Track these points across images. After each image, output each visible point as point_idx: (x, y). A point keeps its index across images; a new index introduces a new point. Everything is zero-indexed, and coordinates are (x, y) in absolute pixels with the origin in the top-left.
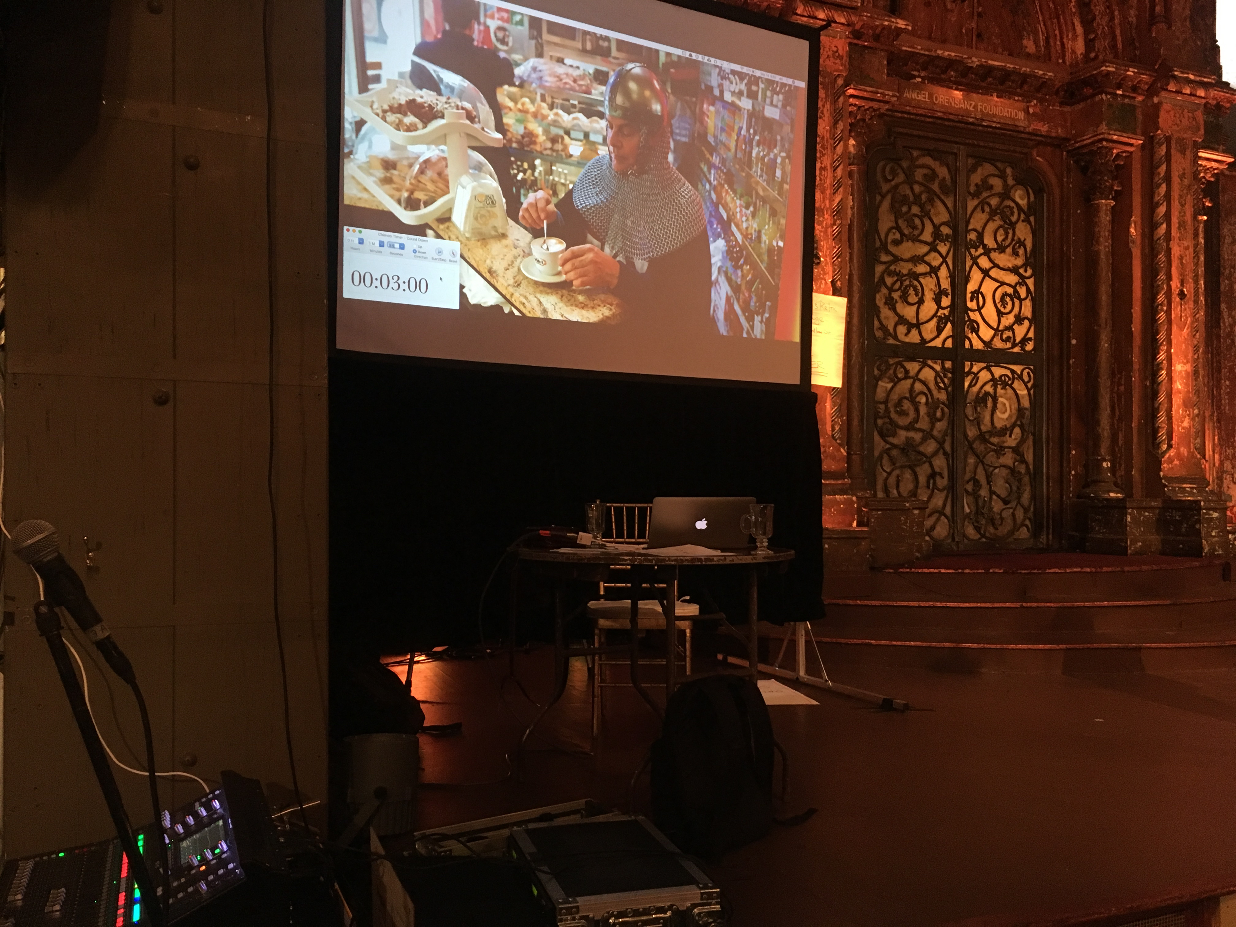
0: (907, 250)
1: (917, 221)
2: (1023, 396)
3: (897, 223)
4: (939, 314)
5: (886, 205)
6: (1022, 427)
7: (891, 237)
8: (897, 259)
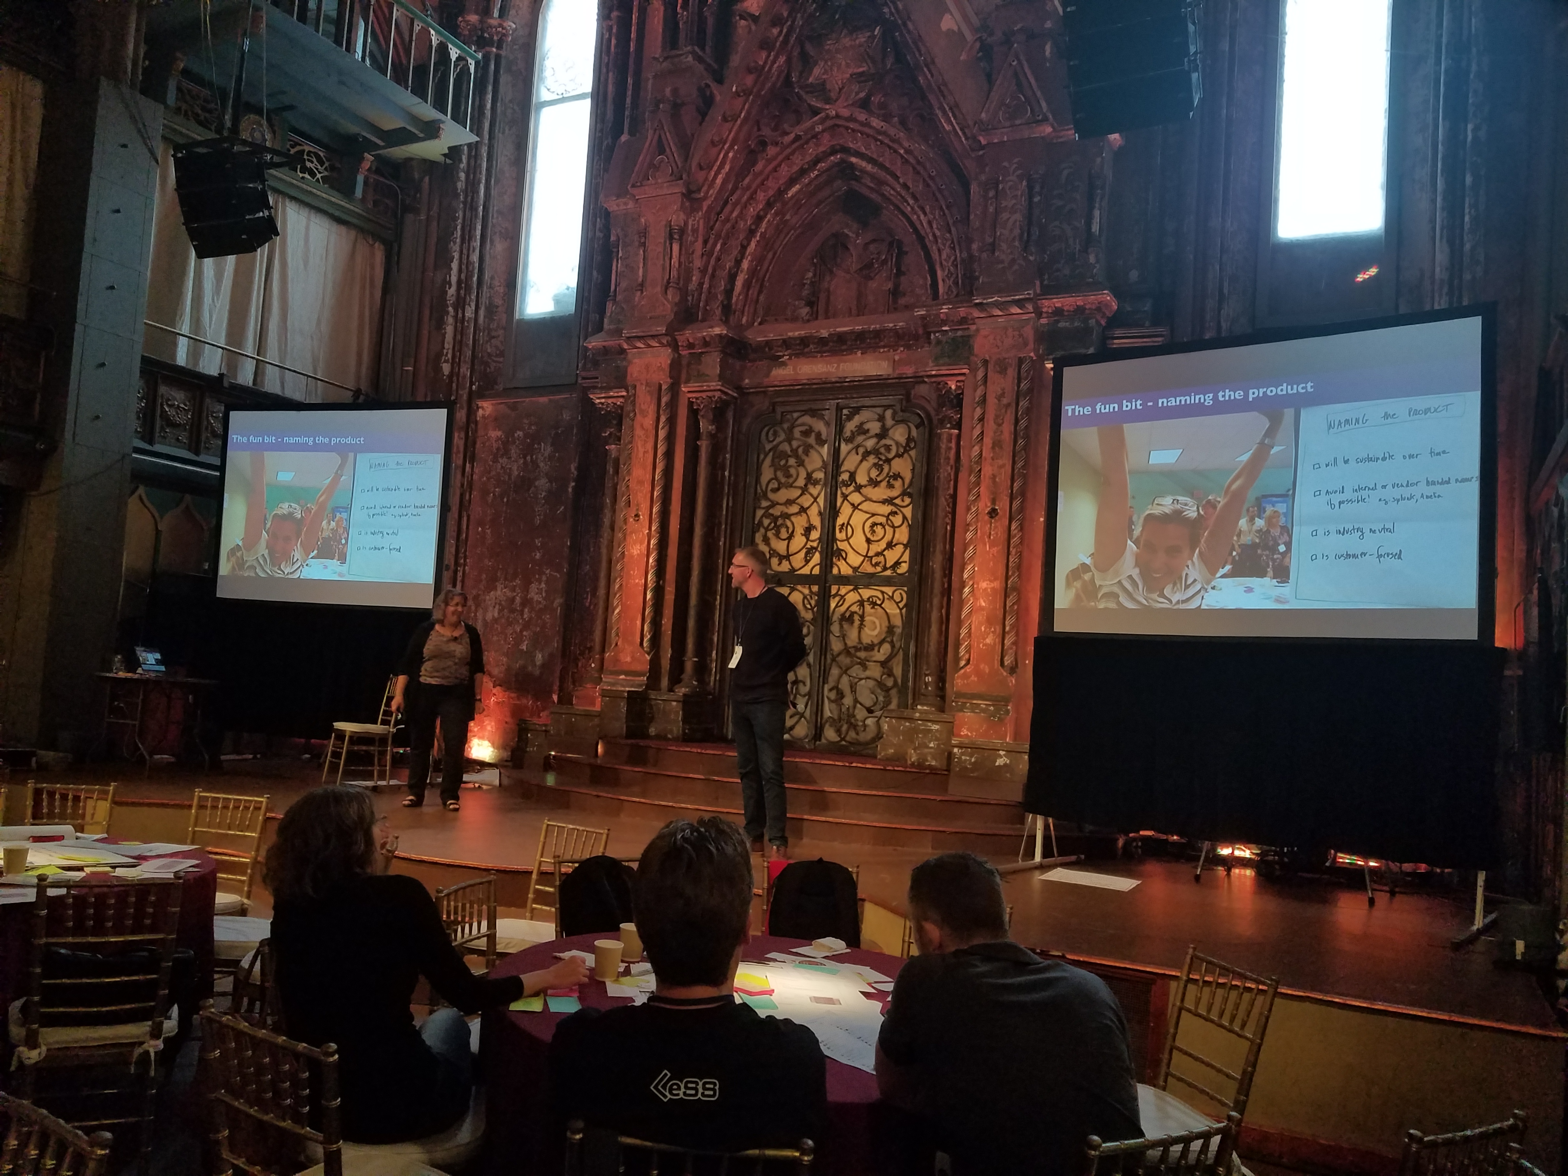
0: (784, 495)
1: (793, 471)
2: (895, 615)
3: (775, 475)
4: (808, 546)
5: (768, 461)
6: (892, 644)
7: (771, 486)
8: (774, 504)
